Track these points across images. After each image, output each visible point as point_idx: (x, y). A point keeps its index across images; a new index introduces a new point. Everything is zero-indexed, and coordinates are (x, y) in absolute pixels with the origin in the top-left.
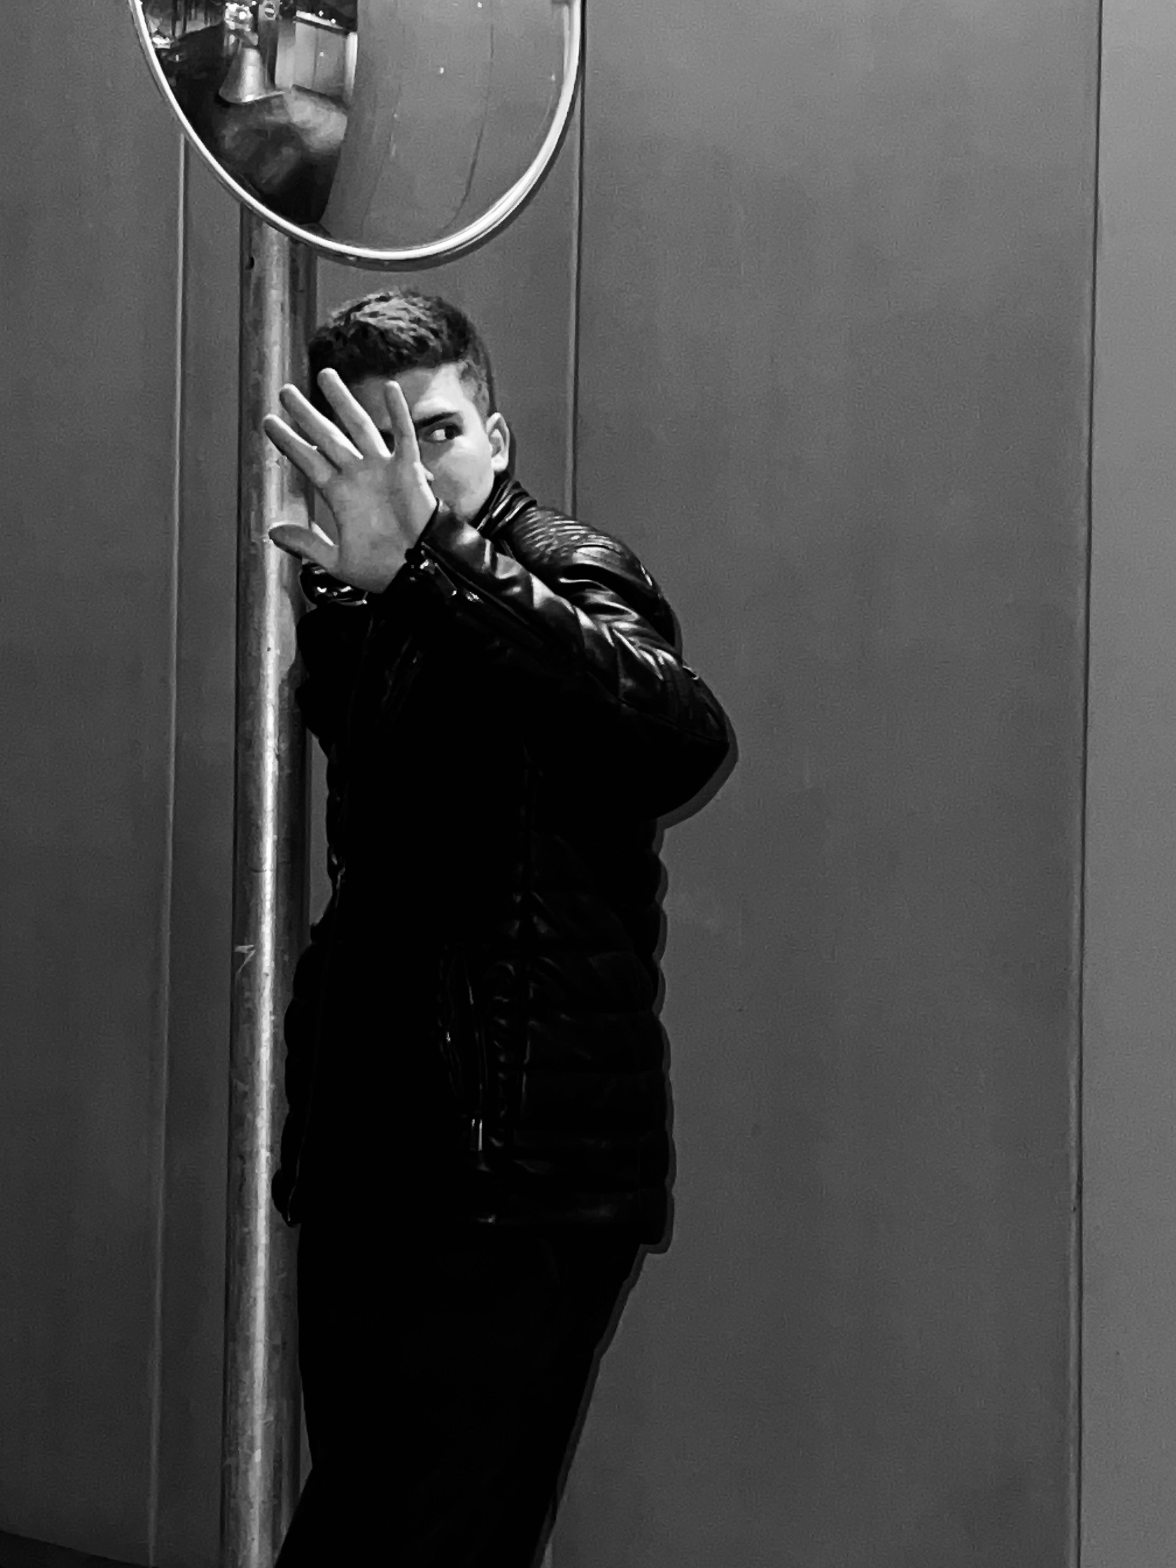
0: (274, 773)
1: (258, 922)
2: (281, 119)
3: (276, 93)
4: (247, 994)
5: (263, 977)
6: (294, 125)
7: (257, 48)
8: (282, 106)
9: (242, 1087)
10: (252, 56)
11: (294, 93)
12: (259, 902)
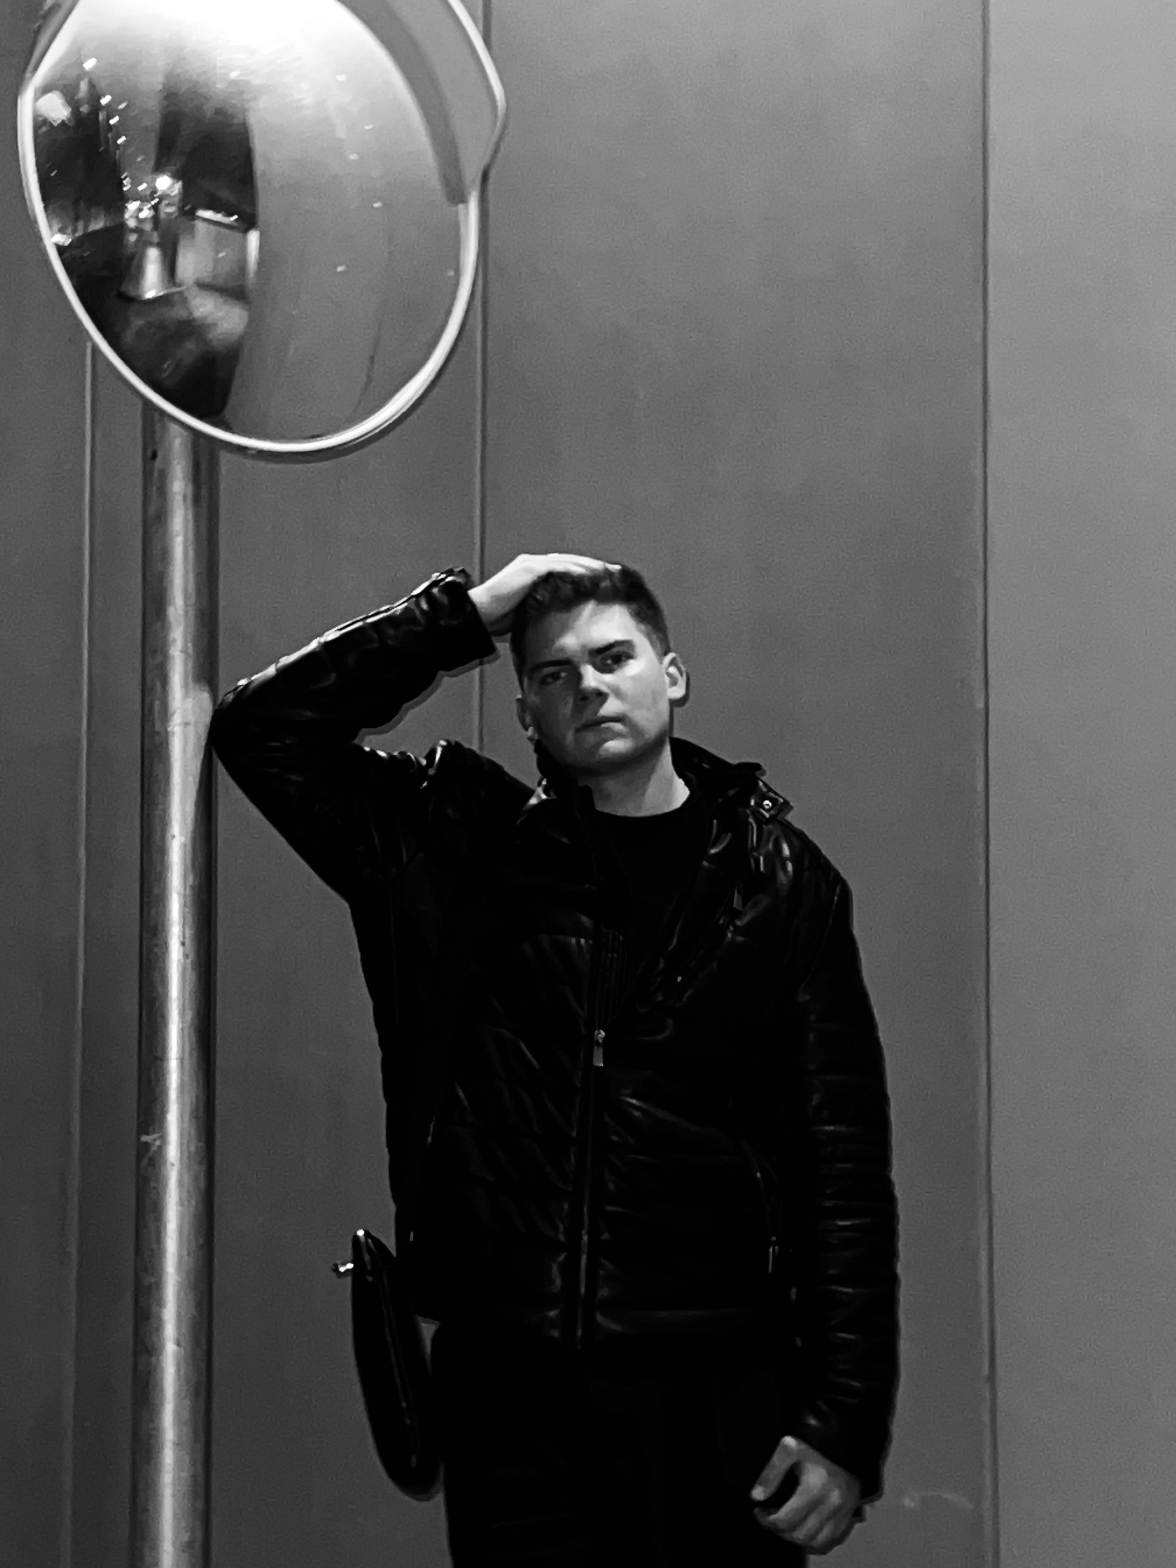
0: (179, 961)
1: (163, 1112)
2: (182, 314)
3: (178, 289)
4: (153, 1184)
5: (169, 1167)
6: (194, 319)
7: (159, 245)
8: (184, 300)
9: (149, 1280)
10: (153, 255)
11: (195, 290)
12: (164, 1092)
